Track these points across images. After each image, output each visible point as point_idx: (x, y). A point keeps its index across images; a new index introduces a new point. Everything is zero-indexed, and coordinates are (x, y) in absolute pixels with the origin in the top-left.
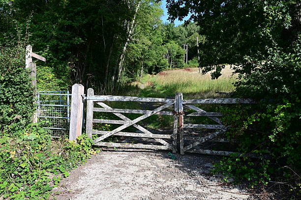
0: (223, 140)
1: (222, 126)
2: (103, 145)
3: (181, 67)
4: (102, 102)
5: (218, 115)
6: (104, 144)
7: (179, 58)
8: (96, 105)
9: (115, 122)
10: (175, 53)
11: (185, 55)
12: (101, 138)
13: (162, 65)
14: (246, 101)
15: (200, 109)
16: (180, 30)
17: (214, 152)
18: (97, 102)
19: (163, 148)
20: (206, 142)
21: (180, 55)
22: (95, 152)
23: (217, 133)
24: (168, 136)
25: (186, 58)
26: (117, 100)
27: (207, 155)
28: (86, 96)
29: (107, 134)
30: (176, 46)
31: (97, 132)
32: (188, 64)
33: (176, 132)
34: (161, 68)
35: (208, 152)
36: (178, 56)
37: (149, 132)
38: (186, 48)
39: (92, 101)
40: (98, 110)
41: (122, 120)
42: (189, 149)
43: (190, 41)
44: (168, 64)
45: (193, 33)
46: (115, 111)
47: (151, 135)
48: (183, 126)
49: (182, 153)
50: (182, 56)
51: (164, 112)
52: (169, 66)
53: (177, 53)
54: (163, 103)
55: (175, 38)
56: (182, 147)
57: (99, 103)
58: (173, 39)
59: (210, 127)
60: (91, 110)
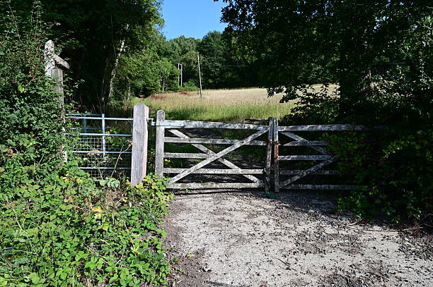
0: (328, 172)
1: (326, 157)
2: (178, 188)
3: (175, 90)
4: (176, 129)
5: (323, 144)
6: (179, 186)
7: (173, 79)
8: (168, 133)
9: (194, 156)
10: (169, 73)
11: (180, 76)
12: (176, 179)
13: (153, 87)
14: (358, 128)
15: (300, 138)
16: (173, 45)
17: (317, 186)
18: (170, 129)
19: (253, 185)
20: (308, 175)
21: (175, 76)
22: (168, 197)
23: (322, 164)
24: (259, 172)
25: (180, 80)
26: (198, 127)
27: (308, 190)
28: (155, 120)
29: (183, 173)
30: (170, 64)
31: (170, 170)
32: (183, 86)
33: (269, 165)
34: (151, 90)
35: (309, 187)
36: (172, 77)
37: (237, 167)
38: (180, 68)
39: (163, 128)
40: (170, 140)
41: (203, 152)
42: (286, 184)
43: (184, 60)
44: (160, 86)
45: (187, 51)
46: (195, 142)
47: (240, 171)
48: (279, 158)
49: (277, 190)
50: (176, 77)
51: (256, 141)
52: (161, 89)
53: (171, 73)
54: (255, 131)
55: (167, 54)
56: (277, 183)
57: (172, 131)
58: (165, 56)
59: (312, 158)
60: (161, 140)
